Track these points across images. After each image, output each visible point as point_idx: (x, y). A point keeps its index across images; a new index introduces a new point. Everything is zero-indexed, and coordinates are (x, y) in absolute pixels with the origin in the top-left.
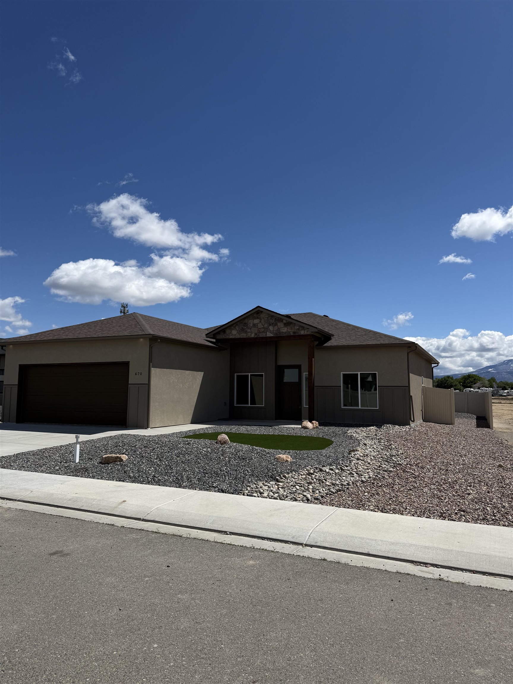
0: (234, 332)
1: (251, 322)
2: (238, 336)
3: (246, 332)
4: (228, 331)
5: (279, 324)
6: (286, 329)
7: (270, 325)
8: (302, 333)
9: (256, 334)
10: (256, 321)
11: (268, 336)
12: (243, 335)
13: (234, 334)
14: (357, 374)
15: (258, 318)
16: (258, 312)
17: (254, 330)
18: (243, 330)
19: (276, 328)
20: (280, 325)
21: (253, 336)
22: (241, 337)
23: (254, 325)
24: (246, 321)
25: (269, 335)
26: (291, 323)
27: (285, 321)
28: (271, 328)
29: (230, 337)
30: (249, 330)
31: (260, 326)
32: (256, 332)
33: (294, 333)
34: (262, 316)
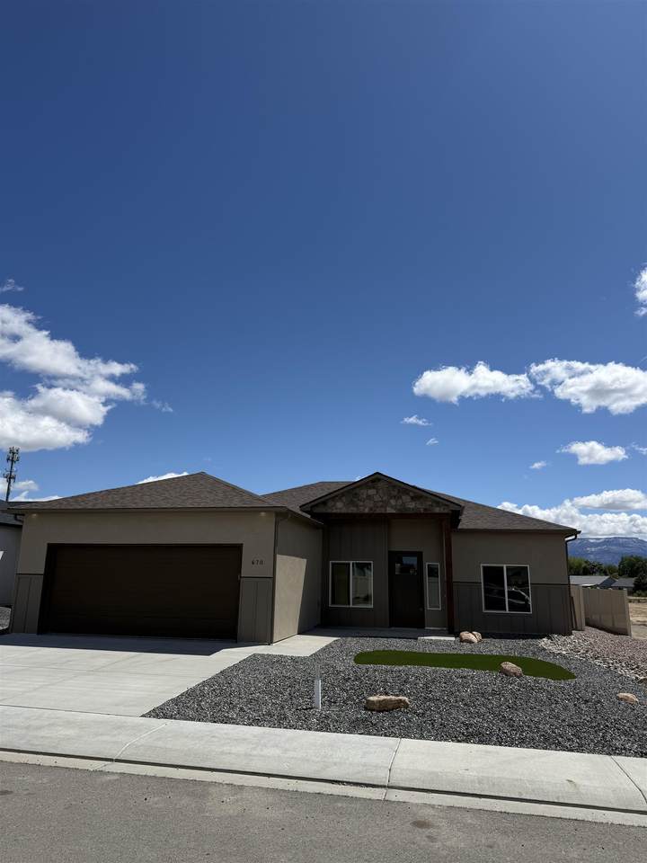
0: (339, 505)
1: (364, 493)
2: (344, 511)
3: (357, 506)
4: (330, 504)
5: (404, 497)
6: (414, 504)
7: (391, 498)
8: (437, 510)
9: (371, 509)
10: (372, 492)
11: (388, 512)
12: (353, 510)
13: (340, 507)
14: (502, 568)
15: (374, 488)
16: (376, 479)
17: (369, 504)
18: (352, 503)
19: (400, 502)
20: (406, 498)
21: (367, 511)
22: (350, 512)
23: (369, 497)
24: (357, 491)
25: (390, 510)
26: (421, 497)
27: (411, 494)
28: (393, 502)
29: (334, 511)
30: (361, 503)
31: (377, 498)
32: (372, 505)
33: (425, 509)
34: (380, 485)
